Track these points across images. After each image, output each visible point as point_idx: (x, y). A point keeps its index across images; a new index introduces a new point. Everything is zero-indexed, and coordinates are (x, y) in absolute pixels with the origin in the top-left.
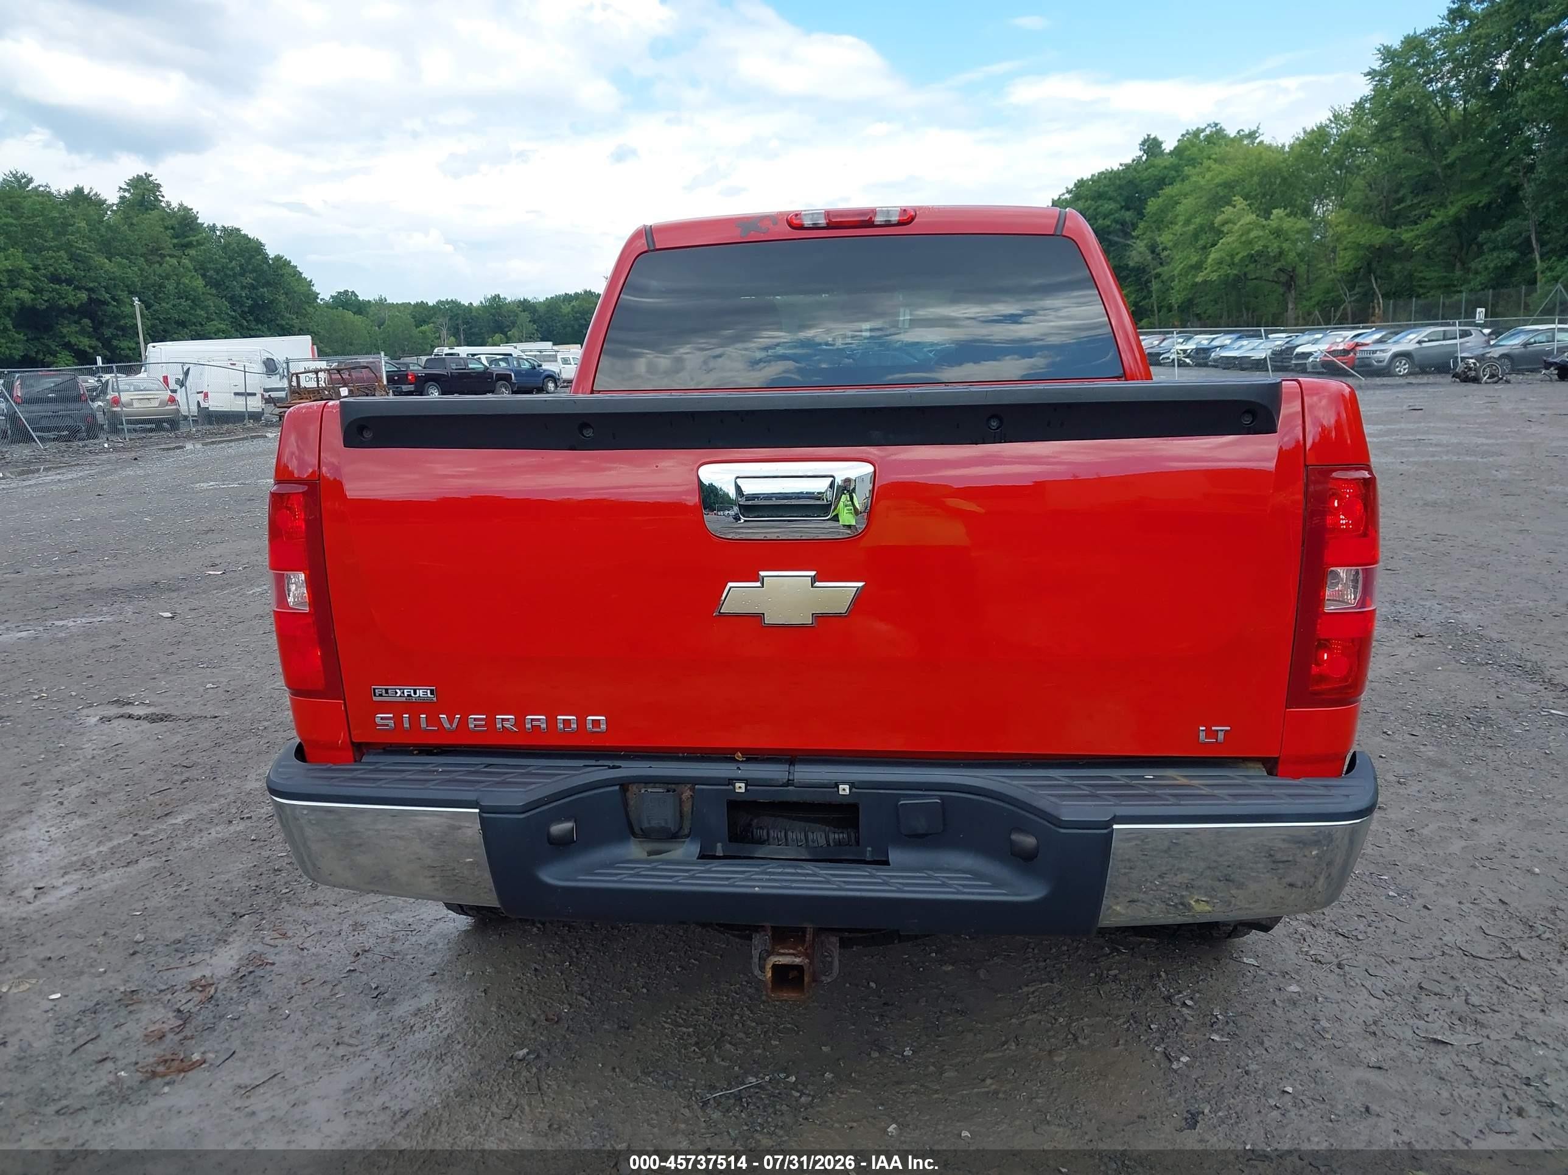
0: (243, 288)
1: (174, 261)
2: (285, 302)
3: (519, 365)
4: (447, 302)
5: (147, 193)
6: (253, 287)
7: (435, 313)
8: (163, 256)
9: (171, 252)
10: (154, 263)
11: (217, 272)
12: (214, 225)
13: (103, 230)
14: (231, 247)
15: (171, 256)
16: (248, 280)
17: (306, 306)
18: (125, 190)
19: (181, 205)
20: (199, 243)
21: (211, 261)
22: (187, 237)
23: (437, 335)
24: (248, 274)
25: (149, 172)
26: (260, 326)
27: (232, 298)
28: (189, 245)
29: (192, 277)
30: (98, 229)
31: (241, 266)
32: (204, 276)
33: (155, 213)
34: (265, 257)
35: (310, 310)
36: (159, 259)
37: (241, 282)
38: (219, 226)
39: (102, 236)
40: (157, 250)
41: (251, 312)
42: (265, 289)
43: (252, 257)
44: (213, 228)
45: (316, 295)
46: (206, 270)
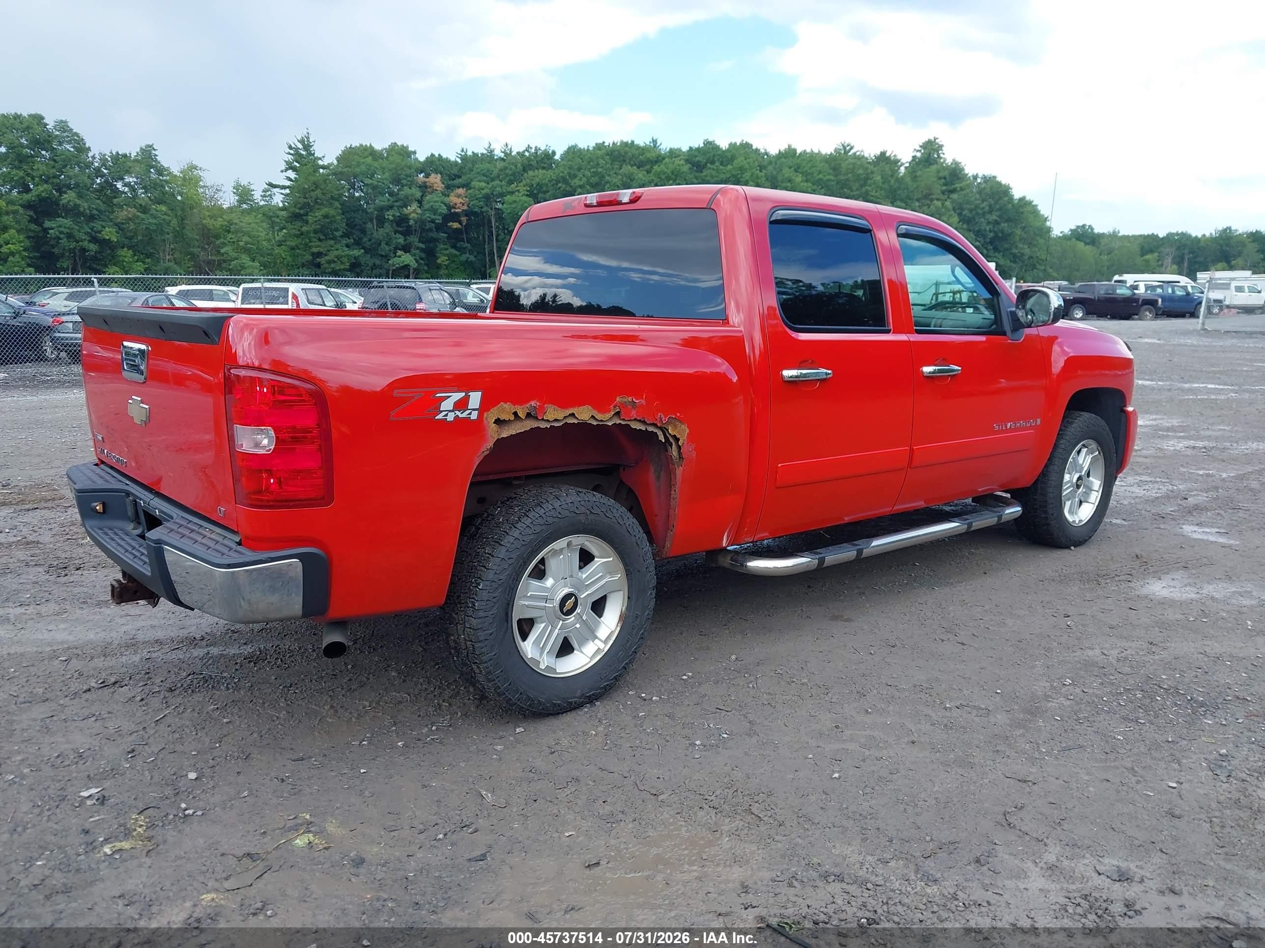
0: (989, 223)
1: (939, 204)
2: (1020, 236)
3: (1173, 292)
4: (1177, 234)
5: (932, 152)
6: (997, 223)
7: (1163, 244)
8: (932, 200)
9: (938, 197)
10: (925, 205)
11: (971, 211)
12: (977, 174)
13: (893, 181)
14: (985, 191)
15: (938, 200)
16: (994, 217)
17: (1038, 238)
18: (918, 151)
19: (954, 160)
20: (962, 189)
21: (968, 202)
22: (954, 184)
23: (1160, 263)
24: (994, 213)
25: (937, 137)
26: (997, 254)
27: (978, 231)
28: (953, 191)
29: (951, 215)
30: (889, 181)
31: (990, 206)
32: (960, 214)
33: (934, 167)
34: (1011, 198)
35: (1041, 241)
36: (929, 202)
37: (988, 219)
38: (980, 175)
39: (891, 186)
40: (929, 195)
41: (991, 243)
42: (1006, 224)
43: (1000, 198)
44: (975, 177)
45: (1049, 230)
46: (962, 209)
